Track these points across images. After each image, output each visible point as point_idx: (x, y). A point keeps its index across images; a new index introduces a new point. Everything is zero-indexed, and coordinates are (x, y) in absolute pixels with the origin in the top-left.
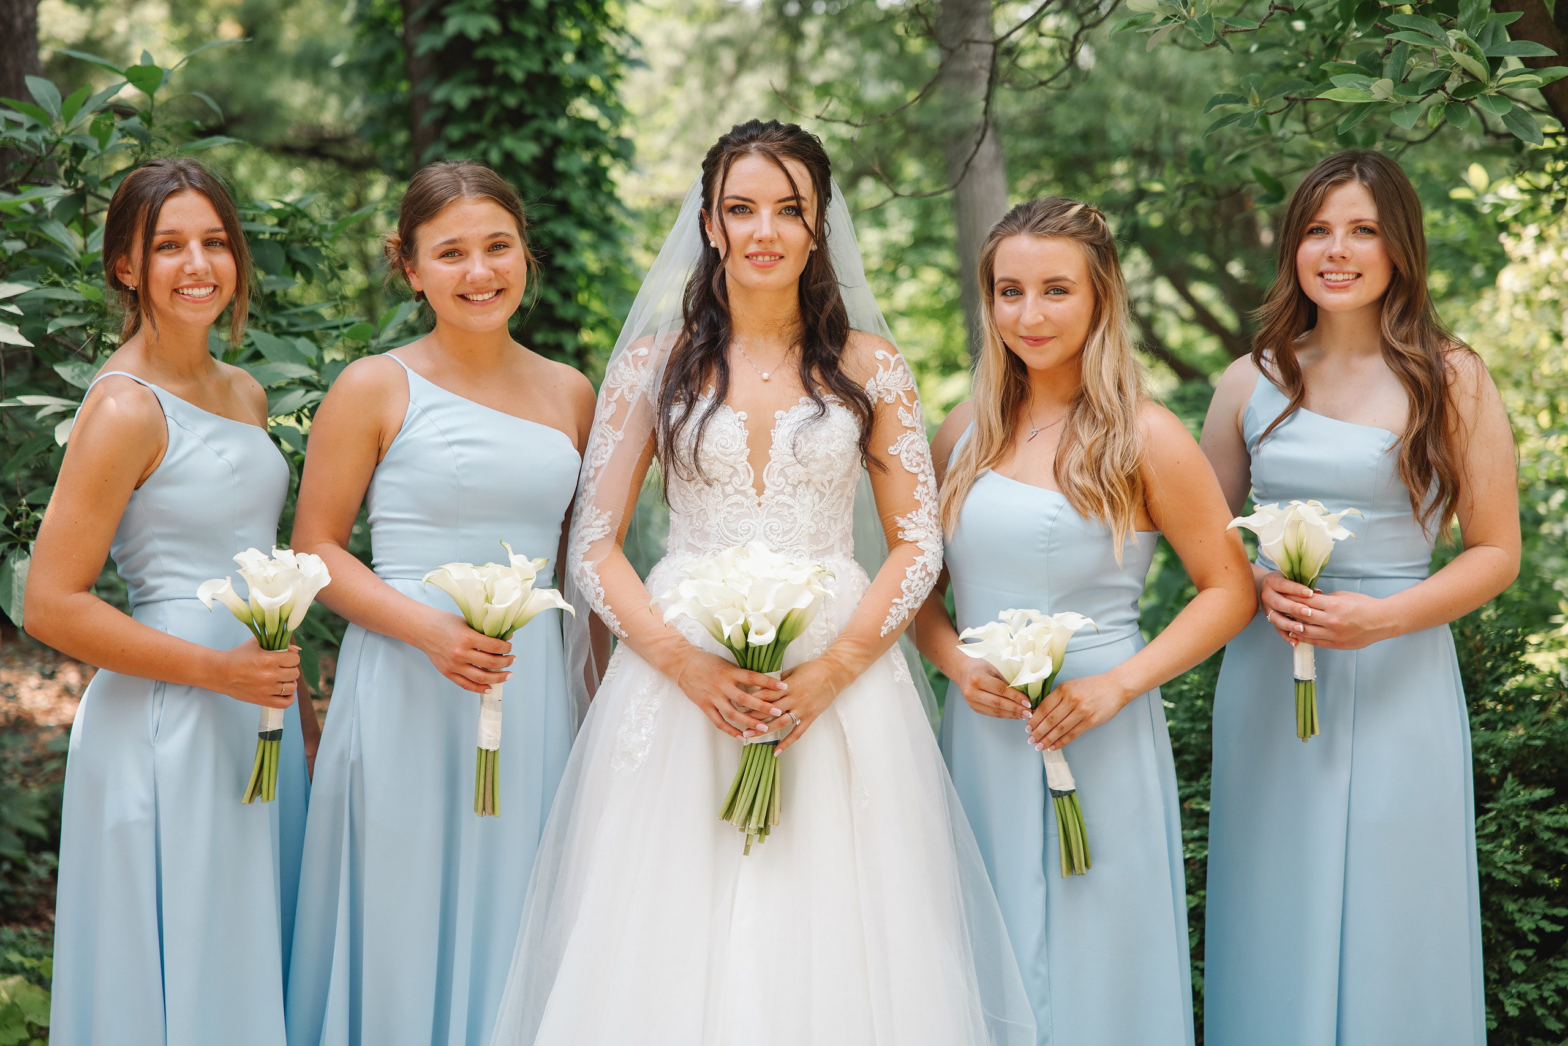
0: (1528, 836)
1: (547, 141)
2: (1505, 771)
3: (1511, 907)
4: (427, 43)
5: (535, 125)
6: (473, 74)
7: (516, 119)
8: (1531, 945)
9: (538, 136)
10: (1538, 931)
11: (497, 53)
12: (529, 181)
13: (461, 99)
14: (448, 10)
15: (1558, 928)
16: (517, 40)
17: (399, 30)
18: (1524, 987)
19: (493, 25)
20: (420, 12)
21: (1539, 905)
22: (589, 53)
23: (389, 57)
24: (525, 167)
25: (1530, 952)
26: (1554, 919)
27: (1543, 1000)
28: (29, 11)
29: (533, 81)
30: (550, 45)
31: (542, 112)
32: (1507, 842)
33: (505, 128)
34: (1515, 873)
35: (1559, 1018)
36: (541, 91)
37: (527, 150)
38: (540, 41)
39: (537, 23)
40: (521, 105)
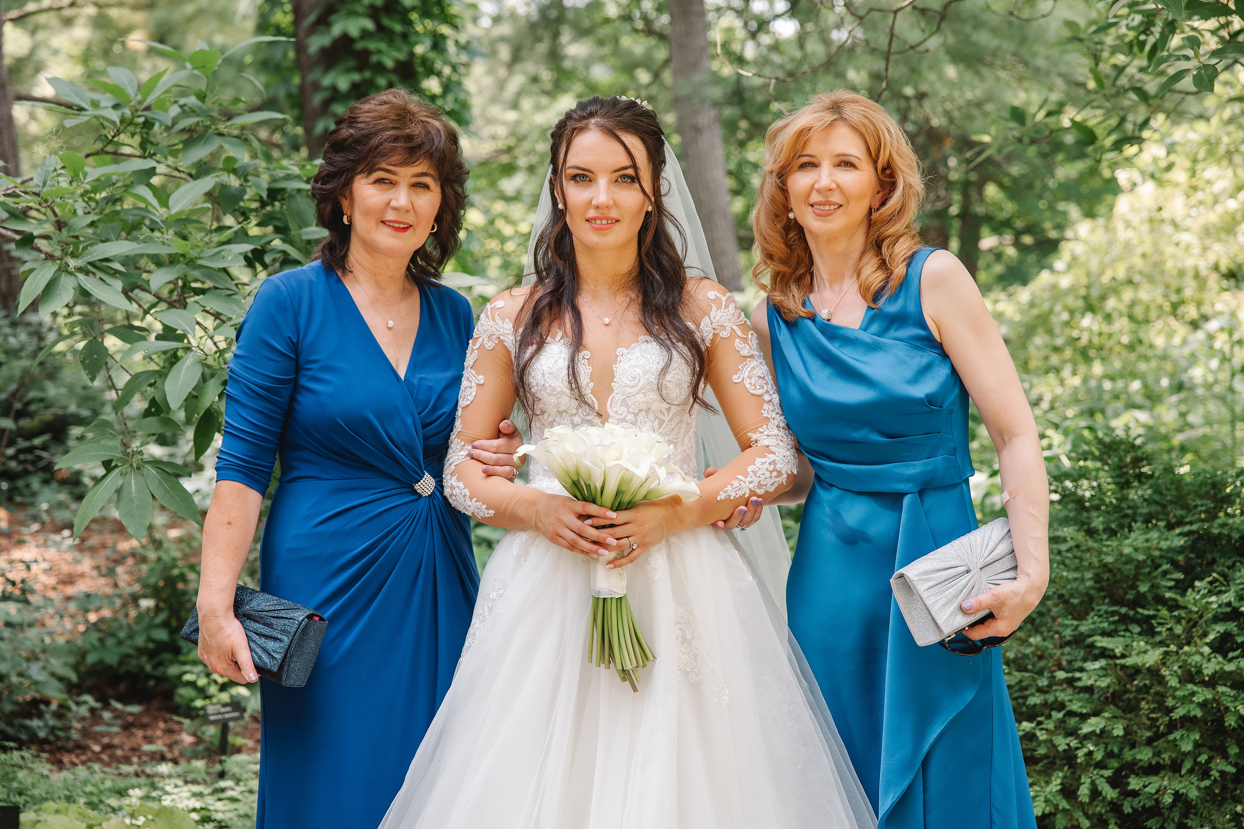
4: (317, 43)
6: (352, 63)
11: (372, 46)
13: (343, 83)
14: (333, 17)
16: (388, 35)
19: (369, 25)
20: (311, 18)
38: (405, 36)
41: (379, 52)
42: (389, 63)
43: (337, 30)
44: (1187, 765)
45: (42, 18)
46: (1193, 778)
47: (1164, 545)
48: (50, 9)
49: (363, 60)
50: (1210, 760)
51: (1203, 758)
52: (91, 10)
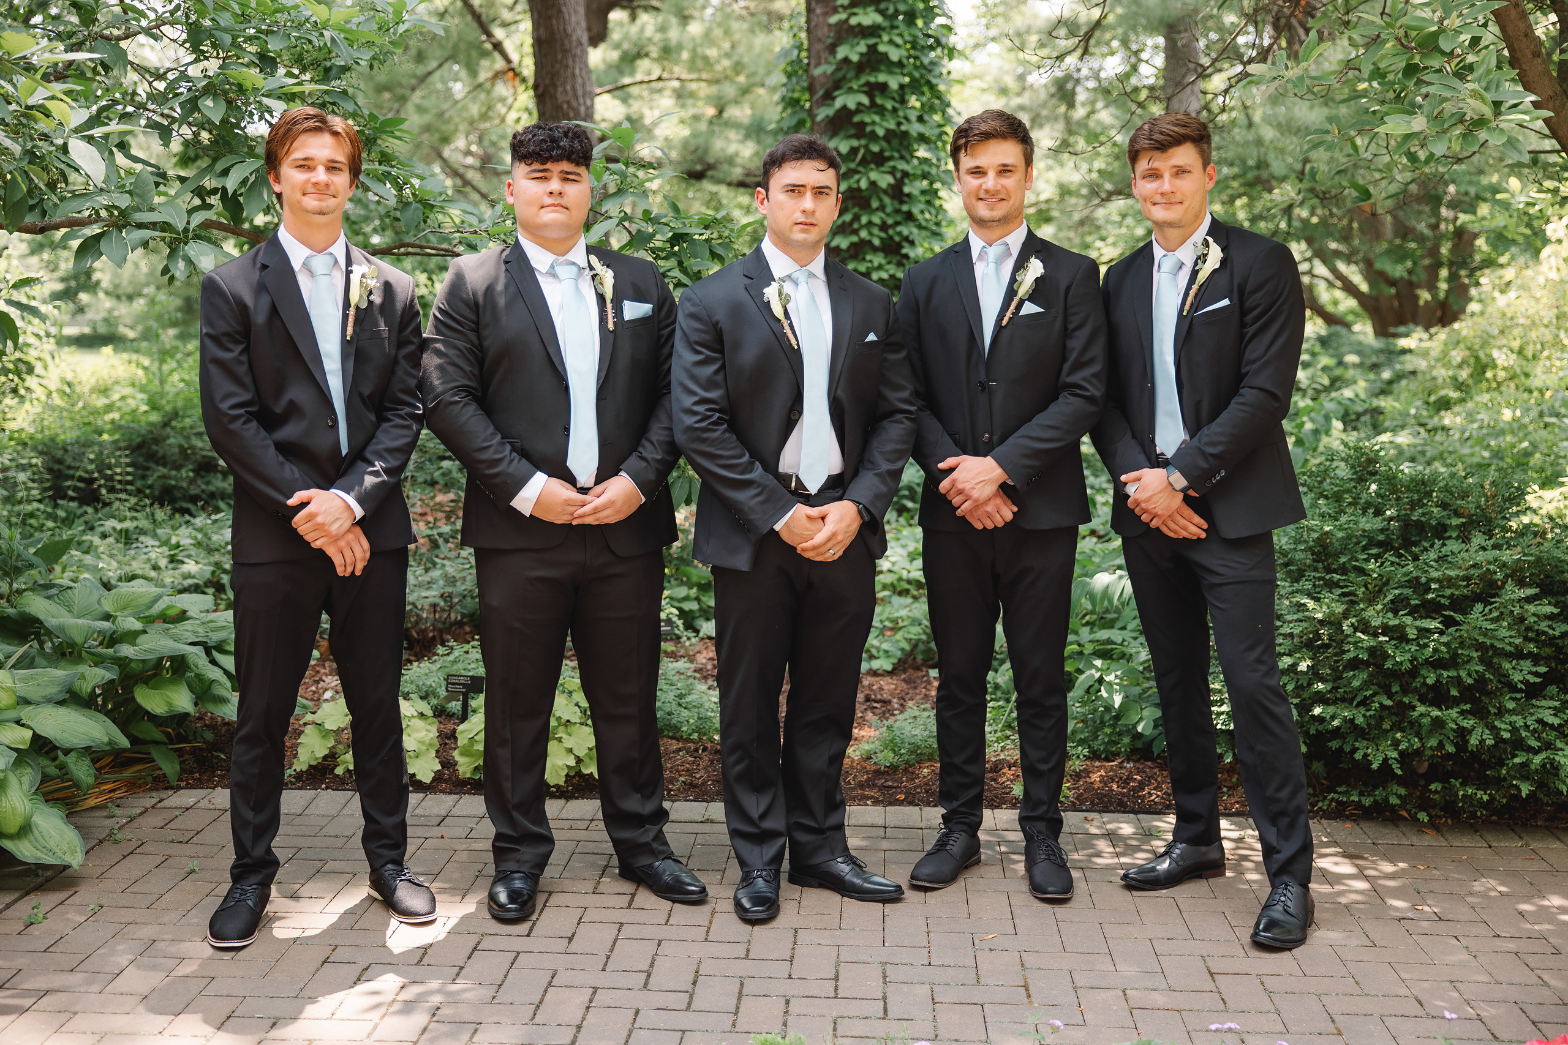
0: (1522, 619)
1: (899, 175)
2: (1507, 577)
3: (1507, 665)
4: (824, 113)
5: (891, 163)
6: (852, 131)
7: (879, 160)
8: (1520, 691)
9: (892, 172)
10: (1526, 682)
11: (867, 119)
12: (887, 200)
13: (844, 148)
14: (836, 93)
15: (1538, 680)
16: (881, 111)
17: (808, 105)
18: (1514, 718)
19: (865, 100)
20: (821, 93)
21: (1526, 665)
22: (926, 117)
23: (800, 124)
24: (885, 192)
25: (1518, 696)
26: (1536, 674)
27: (1527, 727)
28: (589, 102)
29: (890, 135)
30: (901, 113)
31: (896, 155)
32: (1505, 624)
33: (873, 166)
34: (1510, 644)
35: (1538, 739)
36: (895, 142)
37: (885, 180)
38: (895, 110)
39: (893, 99)
40: (882, 151)
41: (874, 123)
42: (881, 132)
43: (838, 103)
44: (1359, 699)
45: (635, 90)
46: (1362, 710)
47: (1368, 527)
48: (642, 82)
49: (860, 131)
50: (1374, 695)
51: (1368, 693)
52: (676, 84)
